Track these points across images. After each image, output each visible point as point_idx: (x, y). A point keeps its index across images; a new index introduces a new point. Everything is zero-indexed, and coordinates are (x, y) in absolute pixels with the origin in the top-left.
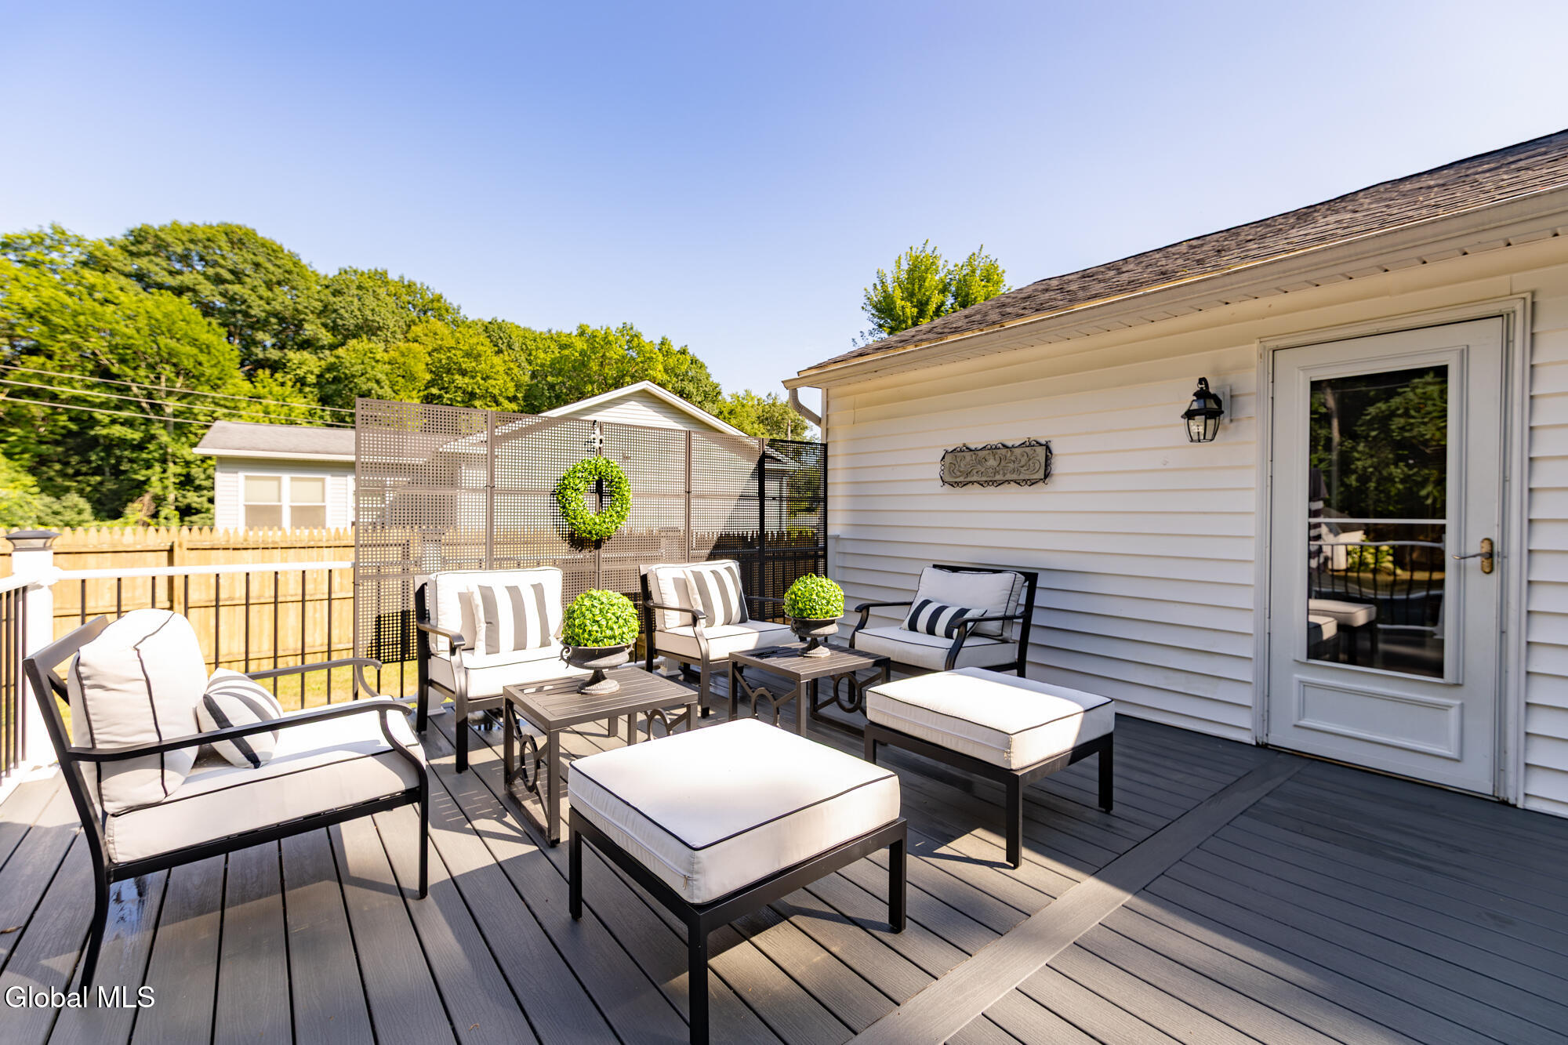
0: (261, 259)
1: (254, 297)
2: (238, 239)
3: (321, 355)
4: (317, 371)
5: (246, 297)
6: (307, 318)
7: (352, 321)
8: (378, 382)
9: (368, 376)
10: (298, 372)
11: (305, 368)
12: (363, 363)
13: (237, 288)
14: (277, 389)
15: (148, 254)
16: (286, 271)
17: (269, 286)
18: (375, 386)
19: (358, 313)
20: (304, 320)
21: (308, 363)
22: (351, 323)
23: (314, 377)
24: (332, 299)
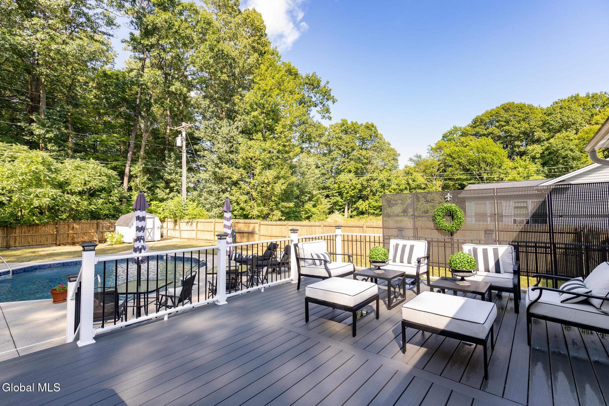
0: (515, 113)
1: (513, 129)
2: (506, 108)
3: (542, 144)
4: (541, 152)
5: (510, 129)
6: (536, 130)
7: (557, 125)
8: (571, 150)
9: (565, 148)
10: (532, 154)
11: (535, 152)
12: (563, 143)
13: (507, 127)
14: (523, 163)
15: (478, 125)
16: (526, 114)
17: (519, 122)
18: (569, 152)
19: (560, 121)
20: (534, 131)
21: (537, 149)
22: (556, 125)
23: (539, 154)
24: (547, 118)
